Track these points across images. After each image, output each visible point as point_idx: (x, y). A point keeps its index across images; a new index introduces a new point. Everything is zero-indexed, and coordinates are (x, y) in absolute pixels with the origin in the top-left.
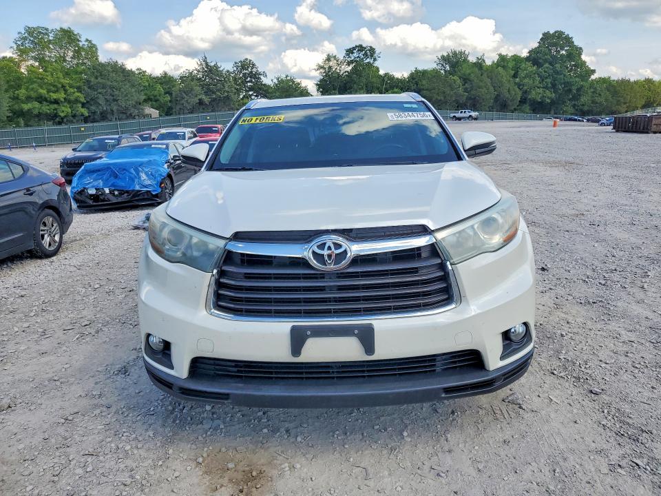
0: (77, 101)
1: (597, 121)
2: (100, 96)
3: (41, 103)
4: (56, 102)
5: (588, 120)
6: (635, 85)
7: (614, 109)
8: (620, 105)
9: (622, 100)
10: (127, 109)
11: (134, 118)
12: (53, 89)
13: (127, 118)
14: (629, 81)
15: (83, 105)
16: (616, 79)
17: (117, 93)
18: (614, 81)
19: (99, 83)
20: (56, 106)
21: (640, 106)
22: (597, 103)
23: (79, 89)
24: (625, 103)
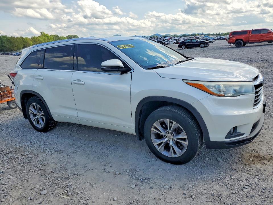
1: (12, 54)
5: (4, 54)
6: (17, 39)
7: (12, 49)
8: (14, 47)
9: (14, 45)
14: (14, 38)
16: (9, 36)
18: (8, 37)
21: (21, 48)
22: (4, 46)
24: (16, 47)
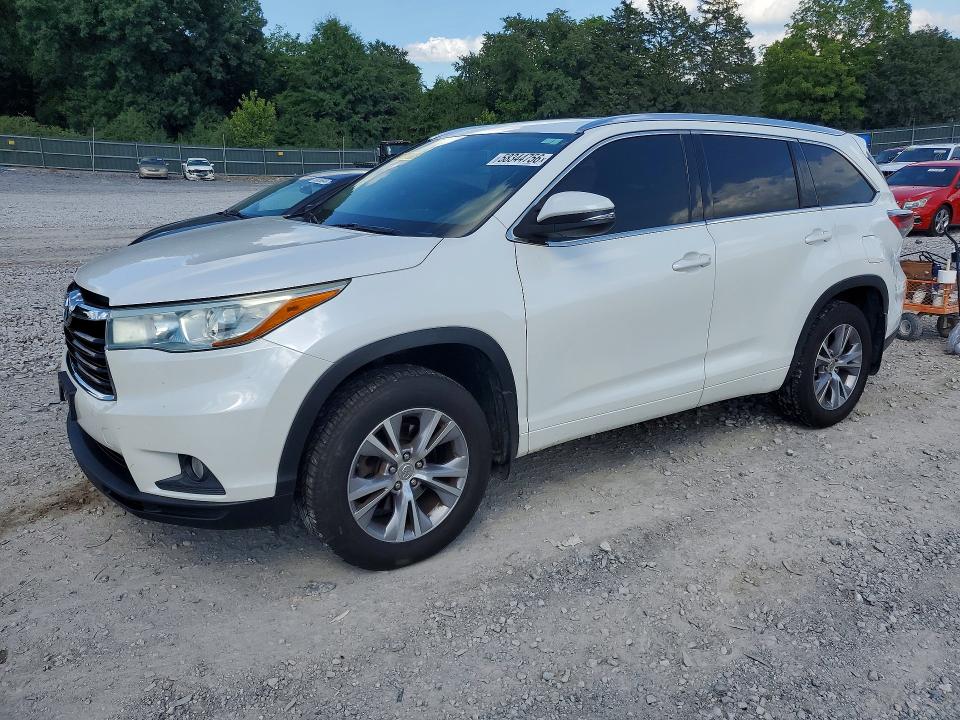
0: (852, 97)
2: (893, 87)
3: (803, 101)
4: (824, 99)
10: (933, 106)
11: (944, 121)
12: (823, 80)
13: (933, 121)
15: (861, 103)
17: (921, 81)
19: (895, 66)
20: (821, 105)
23: (860, 79)
